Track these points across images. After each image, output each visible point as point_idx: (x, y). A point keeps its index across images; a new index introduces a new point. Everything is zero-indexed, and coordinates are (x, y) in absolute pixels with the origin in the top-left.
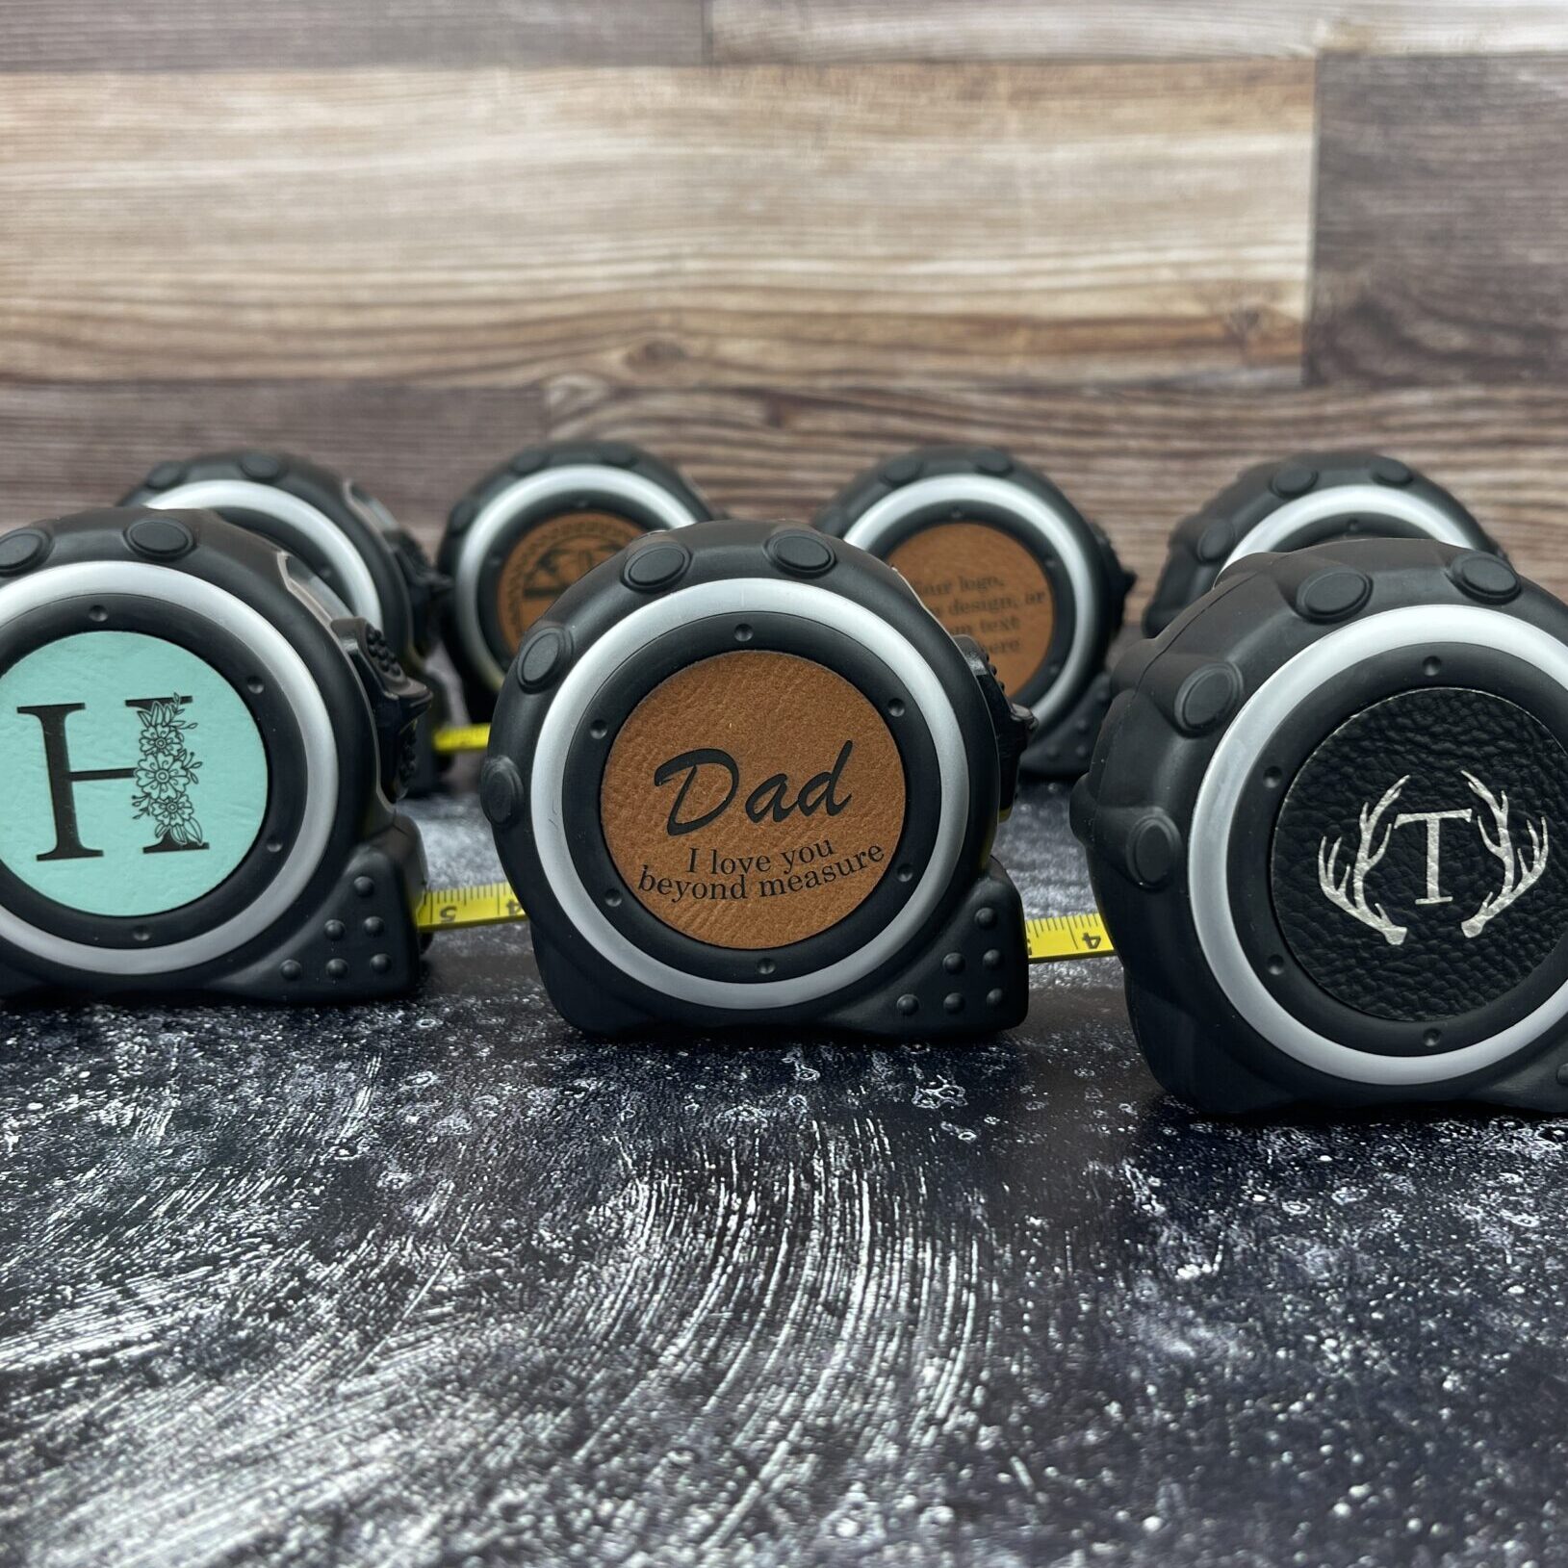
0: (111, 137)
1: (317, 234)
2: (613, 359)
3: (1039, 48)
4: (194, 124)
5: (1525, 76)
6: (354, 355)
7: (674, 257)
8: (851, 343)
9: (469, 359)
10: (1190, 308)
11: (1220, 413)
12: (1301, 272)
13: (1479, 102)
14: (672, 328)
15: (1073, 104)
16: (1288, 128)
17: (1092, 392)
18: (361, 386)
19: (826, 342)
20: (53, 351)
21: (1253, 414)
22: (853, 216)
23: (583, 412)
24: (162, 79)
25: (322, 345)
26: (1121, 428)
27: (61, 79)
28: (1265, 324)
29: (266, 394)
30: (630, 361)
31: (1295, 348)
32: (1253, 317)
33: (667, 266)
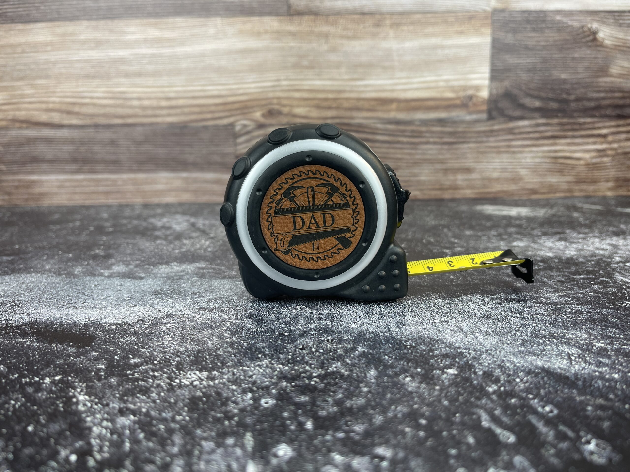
0: (84, 42)
1: (155, 74)
2: (258, 115)
3: (400, 9)
4: (113, 37)
5: (558, 18)
6: (169, 115)
7: (278, 80)
8: (337, 108)
9: (209, 116)
10: (450, 95)
11: (460, 129)
12: (486, 82)
13: (544, 26)
14: (278, 104)
15: (411, 28)
16: (482, 35)
17: (418, 123)
18: (172, 125)
19: (329, 108)
20: (65, 115)
21: (470, 130)
22: (338, 66)
23: (247, 133)
24: (102, 22)
25: (158, 112)
26: (428, 135)
27: (67, 23)
28: (474, 100)
29: (139, 129)
30: (263, 115)
31: (484, 107)
32: (470, 98)
33: (276, 83)
